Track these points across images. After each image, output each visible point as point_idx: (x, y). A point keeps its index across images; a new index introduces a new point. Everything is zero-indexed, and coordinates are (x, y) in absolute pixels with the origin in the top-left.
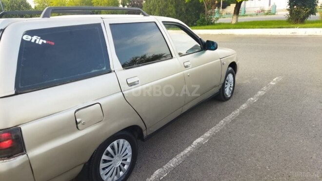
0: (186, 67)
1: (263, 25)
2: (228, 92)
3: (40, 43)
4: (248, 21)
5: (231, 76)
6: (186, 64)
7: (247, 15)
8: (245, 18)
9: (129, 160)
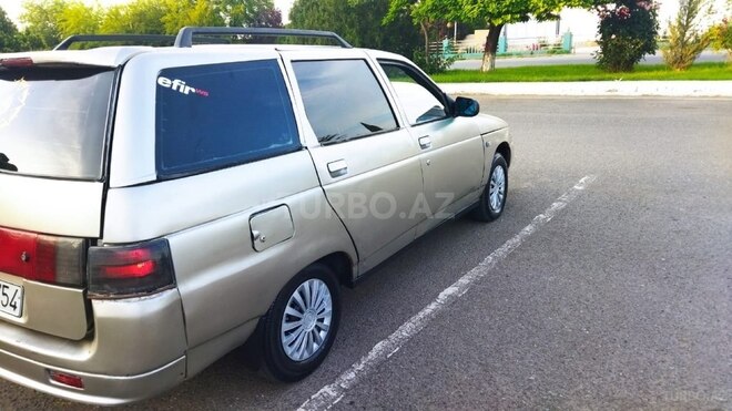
0: (423, 147)
1: (548, 75)
2: (494, 201)
3: (187, 92)
4: (514, 66)
5: (499, 170)
6: (423, 141)
7: (510, 55)
8: (508, 59)
9: (327, 322)
